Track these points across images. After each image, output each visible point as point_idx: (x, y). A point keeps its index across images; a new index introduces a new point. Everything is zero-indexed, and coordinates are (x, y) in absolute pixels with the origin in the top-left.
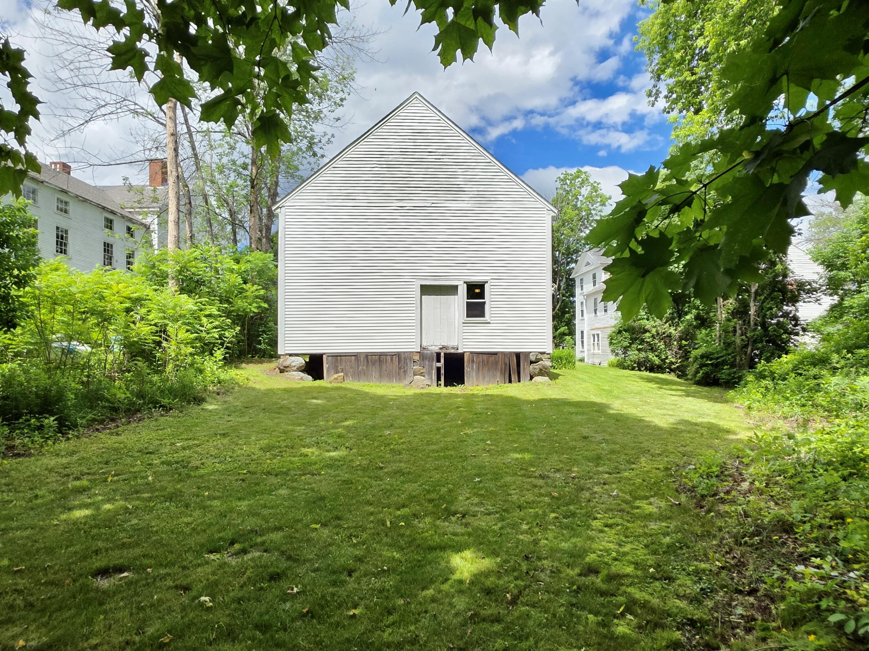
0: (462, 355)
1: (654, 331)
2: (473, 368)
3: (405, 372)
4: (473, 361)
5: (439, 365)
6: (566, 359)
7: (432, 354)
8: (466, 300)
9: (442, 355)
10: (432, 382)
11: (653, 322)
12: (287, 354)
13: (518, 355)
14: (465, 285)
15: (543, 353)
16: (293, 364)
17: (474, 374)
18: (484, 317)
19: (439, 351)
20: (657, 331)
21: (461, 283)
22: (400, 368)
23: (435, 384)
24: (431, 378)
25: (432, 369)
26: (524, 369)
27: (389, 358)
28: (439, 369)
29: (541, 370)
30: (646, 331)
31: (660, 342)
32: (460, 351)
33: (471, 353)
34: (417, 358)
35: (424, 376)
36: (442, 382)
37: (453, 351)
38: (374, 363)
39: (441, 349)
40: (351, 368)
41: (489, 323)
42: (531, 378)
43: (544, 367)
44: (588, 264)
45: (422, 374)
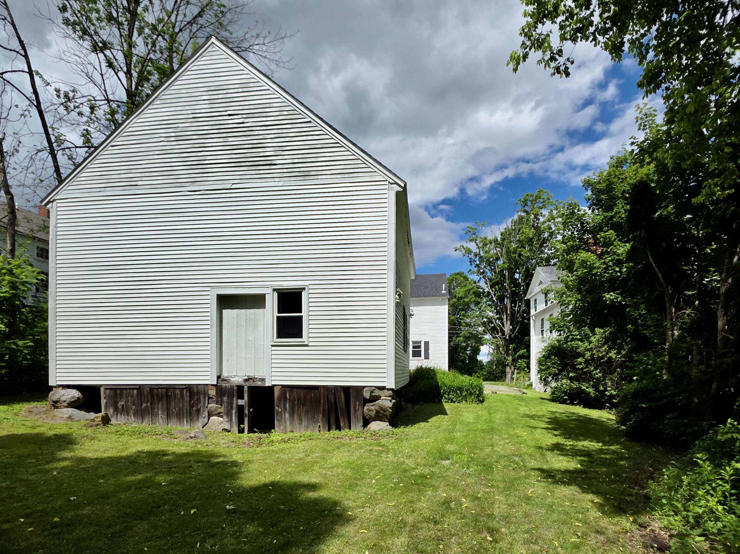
0: (272, 388)
1: (588, 354)
2: (285, 408)
3: (198, 411)
4: (285, 398)
5: (241, 402)
6: (467, 391)
7: (232, 388)
8: (276, 314)
9: (246, 389)
10: (231, 426)
11: (587, 344)
12: (59, 386)
13: (347, 390)
14: (276, 294)
15: (382, 388)
16: (63, 399)
17: (287, 416)
18: (301, 337)
19: (243, 384)
20: (592, 355)
21: (270, 291)
22: (191, 407)
23: (235, 429)
24: (231, 420)
25: (232, 408)
26: (355, 411)
27: (178, 392)
28: (240, 408)
29: (378, 412)
30: (580, 355)
31: (596, 369)
32: (268, 384)
33: (283, 386)
34: (212, 392)
35: (222, 417)
36: (246, 426)
37: (259, 384)
38: (160, 398)
39: (246, 380)
40: (134, 404)
41: (307, 346)
42: (366, 423)
43: (381, 408)
44: (541, 283)
45: (219, 415)
